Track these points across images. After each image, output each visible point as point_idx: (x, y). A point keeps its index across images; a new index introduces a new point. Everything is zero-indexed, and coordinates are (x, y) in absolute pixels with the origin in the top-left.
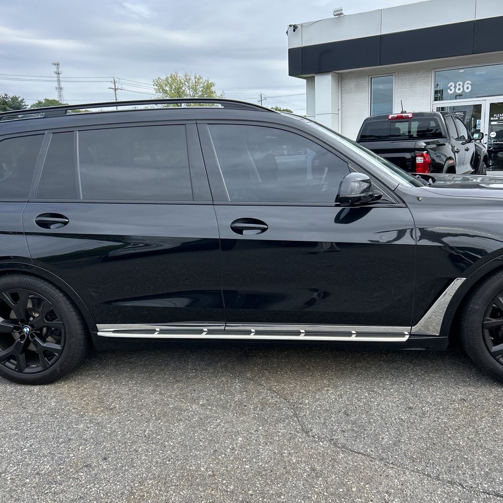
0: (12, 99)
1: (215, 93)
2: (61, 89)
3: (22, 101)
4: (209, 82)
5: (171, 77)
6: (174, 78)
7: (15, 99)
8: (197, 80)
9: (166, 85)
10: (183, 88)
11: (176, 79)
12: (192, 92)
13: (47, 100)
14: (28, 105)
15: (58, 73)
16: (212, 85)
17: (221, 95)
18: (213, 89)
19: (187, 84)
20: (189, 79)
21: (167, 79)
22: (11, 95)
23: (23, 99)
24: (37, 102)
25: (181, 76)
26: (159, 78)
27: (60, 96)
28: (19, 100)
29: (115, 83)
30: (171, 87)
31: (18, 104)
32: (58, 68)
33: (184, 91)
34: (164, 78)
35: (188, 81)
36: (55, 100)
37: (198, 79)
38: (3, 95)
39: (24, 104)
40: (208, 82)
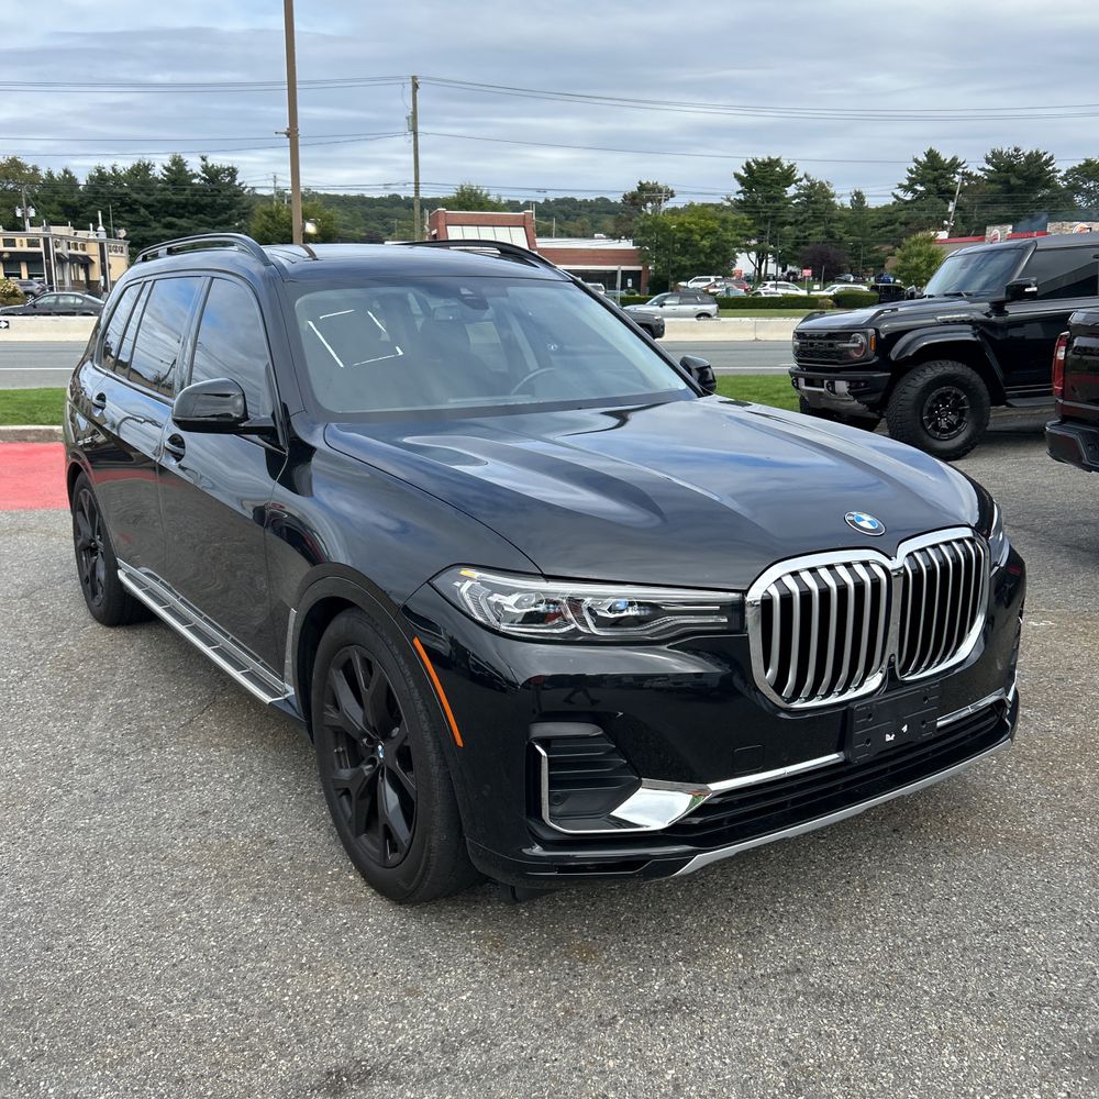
0: (1027, 158)
3: (1047, 163)
7: (1034, 159)
14: (1059, 171)
22: (1026, 150)
23: (1051, 158)
24: (1082, 162)
28: (1043, 160)
31: (1036, 170)
38: (1012, 152)
39: (1050, 168)
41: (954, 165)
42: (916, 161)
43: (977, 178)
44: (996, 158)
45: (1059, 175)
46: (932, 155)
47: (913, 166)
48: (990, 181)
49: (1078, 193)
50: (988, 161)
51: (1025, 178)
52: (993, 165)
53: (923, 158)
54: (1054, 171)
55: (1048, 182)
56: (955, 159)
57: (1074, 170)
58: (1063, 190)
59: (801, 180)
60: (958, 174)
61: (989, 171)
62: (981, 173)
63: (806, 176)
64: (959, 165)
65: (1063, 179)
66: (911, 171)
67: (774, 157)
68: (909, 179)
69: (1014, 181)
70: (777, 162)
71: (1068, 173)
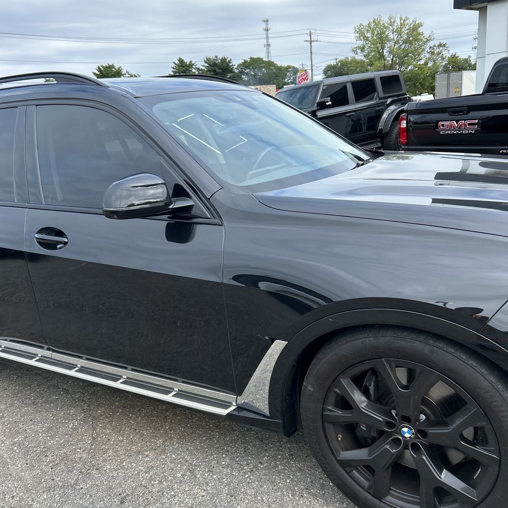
0: (221, 60)
1: (423, 34)
2: (269, 45)
3: (230, 62)
4: (417, 23)
5: (374, 21)
6: (377, 23)
7: (224, 60)
8: (402, 22)
9: (368, 31)
10: (387, 33)
11: (379, 23)
12: (396, 37)
13: (251, 58)
14: (235, 65)
15: (267, 30)
16: (420, 25)
17: (430, 36)
18: (420, 30)
19: (391, 28)
20: (394, 22)
21: (369, 24)
22: (220, 56)
23: (231, 60)
24: (243, 61)
25: (385, 20)
26: (361, 25)
27: (268, 53)
28: (227, 61)
29: (310, 35)
30: (373, 33)
31: (226, 65)
32: (267, 25)
33: (387, 36)
34: (365, 23)
35: (392, 24)
36: (258, 58)
37: (404, 21)
38: (214, 57)
39: (231, 64)
40: (415, 22)
41: (191, 65)
42: (174, 63)
43: (201, 70)
44: (208, 60)
45: (235, 67)
46: (181, 61)
47: (174, 65)
48: (208, 71)
49: (244, 75)
50: (205, 62)
51: (222, 69)
52: (208, 64)
53: (177, 62)
54: (232, 65)
55: (231, 71)
56: (191, 62)
57: (240, 64)
58: (237, 73)
59: (125, 74)
60: (193, 68)
61: (206, 66)
62: (203, 68)
63: (127, 72)
64: (193, 64)
65: (237, 69)
66: (173, 68)
67: (111, 64)
68: (173, 71)
69: (217, 70)
70: (113, 66)
71: (238, 66)
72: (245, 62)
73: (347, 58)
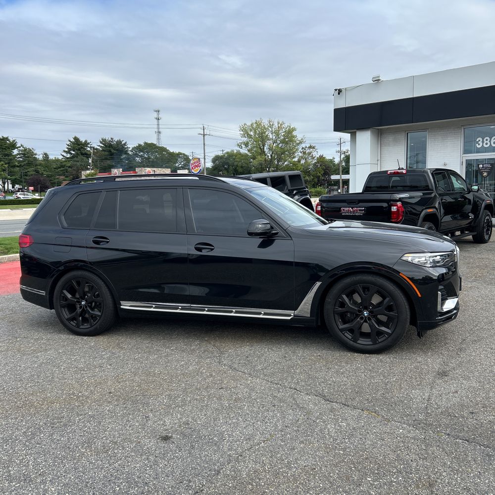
0: (116, 142)
1: (296, 137)
2: (159, 132)
3: (125, 144)
4: (291, 127)
5: (256, 123)
6: (258, 124)
7: (119, 142)
8: (279, 125)
9: (251, 130)
10: (267, 133)
11: (260, 124)
12: (274, 137)
13: (145, 143)
15: (158, 119)
16: (294, 129)
17: (302, 139)
18: (294, 133)
19: (270, 130)
20: (273, 125)
21: (252, 124)
22: (116, 139)
23: (126, 143)
24: (137, 145)
25: (265, 122)
26: (245, 124)
27: (158, 139)
28: (123, 143)
29: (204, 130)
30: (255, 132)
31: (121, 147)
32: (158, 114)
33: (267, 135)
34: (249, 124)
35: (271, 126)
36: (152, 144)
37: (281, 125)
38: (110, 139)
40: (290, 127)
41: (86, 144)
42: (70, 141)
43: (97, 149)
44: (103, 141)
45: (129, 149)
46: (76, 139)
47: (69, 143)
48: (103, 150)
49: (137, 157)
50: (101, 142)
51: (117, 150)
52: (103, 144)
53: (72, 140)
54: (127, 148)
55: (126, 153)
56: (86, 141)
57: (135, 148)
58: (131, 155)
59: (20, 147)
60: (89, 147)
61: (102, 146)
62: (99, 147)
63: (22, 145)
64: (88, 144)
65: (132, 151)
66: (68, 145)
67: (5, 136)
68: (67, 148)
69: (113, 151)
70: (7, 139)
71: (133, 149)
72: (140, 145)
73: (233, 151)
